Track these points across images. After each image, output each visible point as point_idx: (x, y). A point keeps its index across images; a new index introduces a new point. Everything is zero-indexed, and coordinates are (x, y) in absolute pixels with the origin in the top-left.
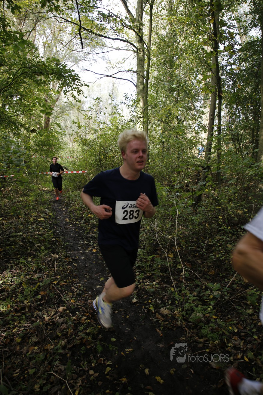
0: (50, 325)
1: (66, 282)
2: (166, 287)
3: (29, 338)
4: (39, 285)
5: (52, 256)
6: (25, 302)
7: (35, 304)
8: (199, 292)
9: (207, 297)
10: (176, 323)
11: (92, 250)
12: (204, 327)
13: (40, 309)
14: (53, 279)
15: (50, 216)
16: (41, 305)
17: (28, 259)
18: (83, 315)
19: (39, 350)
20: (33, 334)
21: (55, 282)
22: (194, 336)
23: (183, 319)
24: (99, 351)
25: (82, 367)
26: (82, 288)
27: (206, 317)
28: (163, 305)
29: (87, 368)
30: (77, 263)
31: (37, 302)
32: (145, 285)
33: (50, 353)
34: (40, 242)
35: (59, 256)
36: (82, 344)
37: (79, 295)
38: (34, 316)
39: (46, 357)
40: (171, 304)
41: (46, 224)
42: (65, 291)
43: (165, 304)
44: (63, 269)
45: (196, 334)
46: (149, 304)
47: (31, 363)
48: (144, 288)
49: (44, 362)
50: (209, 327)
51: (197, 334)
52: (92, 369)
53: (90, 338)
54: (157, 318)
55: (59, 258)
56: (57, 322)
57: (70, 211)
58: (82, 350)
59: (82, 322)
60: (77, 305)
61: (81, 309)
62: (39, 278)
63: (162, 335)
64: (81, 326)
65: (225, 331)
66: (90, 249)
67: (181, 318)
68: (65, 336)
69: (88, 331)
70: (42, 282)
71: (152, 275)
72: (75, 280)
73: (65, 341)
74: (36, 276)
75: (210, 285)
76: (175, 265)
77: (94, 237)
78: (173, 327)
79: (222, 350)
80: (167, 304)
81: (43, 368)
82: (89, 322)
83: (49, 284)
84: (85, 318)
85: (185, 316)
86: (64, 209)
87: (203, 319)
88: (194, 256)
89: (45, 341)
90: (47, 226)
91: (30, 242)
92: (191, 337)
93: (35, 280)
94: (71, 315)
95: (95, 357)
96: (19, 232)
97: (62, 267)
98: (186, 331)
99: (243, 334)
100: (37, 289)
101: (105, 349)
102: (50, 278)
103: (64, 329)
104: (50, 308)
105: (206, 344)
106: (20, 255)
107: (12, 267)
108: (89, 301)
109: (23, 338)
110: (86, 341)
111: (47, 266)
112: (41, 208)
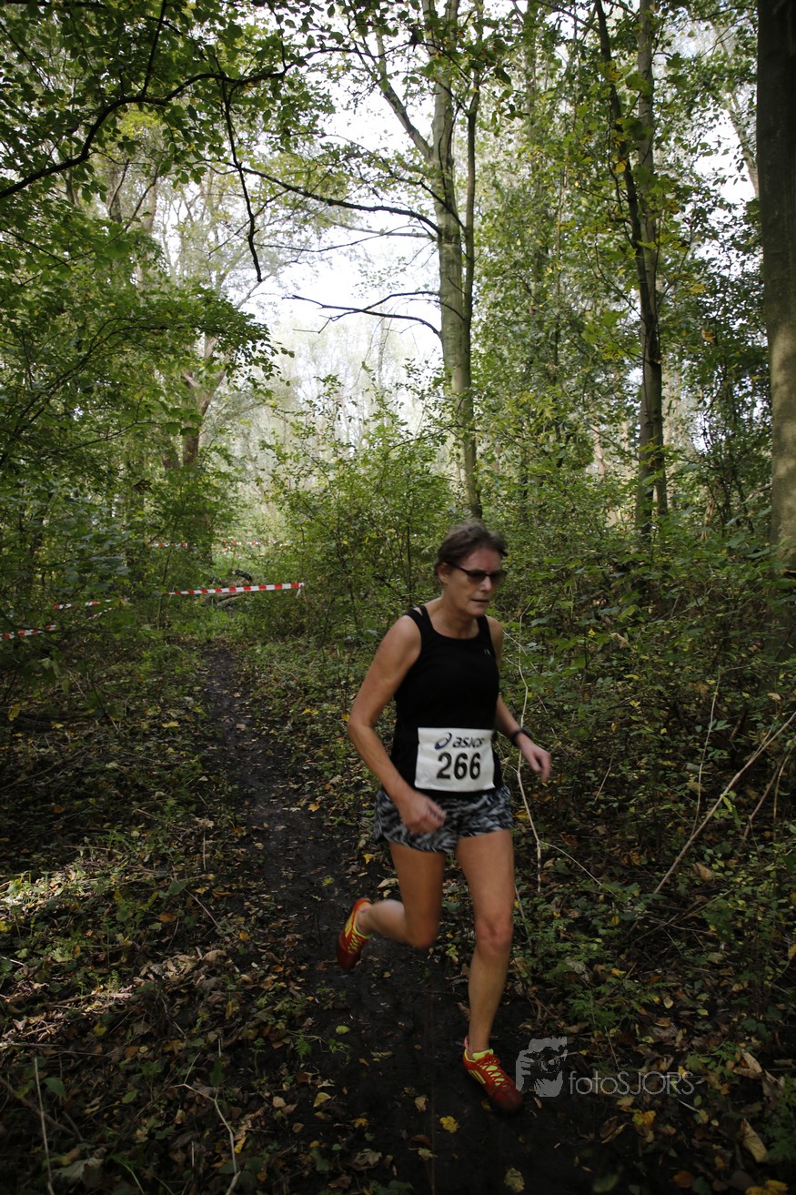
0: (182, 996)
1: (230, 889)
3: (127, 1026)
4: (158, 898)
5: (197, 823)
6: (120, 937)
7: (146, 945)
8: (585, 910)
9: (603, 921)
11: (307, 805)
12: (582, 995)
13: (158, 956)
14: (195, 882)
15: (196, 714)
17: (130, 831)
19: (151, 1053)
20: (137, 1016)
21: (201, 891)
22: (555, 1020)
23: (532, 978)
24: (302, 1053)
25: (254, 1091)
26: (271, 906)
27: (596, 973)
29: (269, 1091)
30: (264, 839)
34: (162, 783)
35: (215, 823)
37: (262, 922)
38: (143, 973)
39: (167, 1068)
41: (184, 738)
42: (226, 913)
44: (225, 856)
46: (448, 941)
49: (162, 1081)
51: (564, 1017)
52: (281, 1094)
53: (281, 1025)
55: (215, 828)
56: (200, 986)
57: (256, 701)
58: (255, 1047)
59: (266, 988)
60: (255, 945)
61: (264, 957)
62: (158, 880)
64: (262, 996)
66: (303, 802)
67: (525, 974)
68: (218, 1018)
69: (279, 1007)
70: (165, 889)
72: (254, 885)
73: (219, 1030)
74: (149, 875)
75: (613, 887)
77: (316, 769)
79: (623, 1051)
81: (159, 1091)
82: (282, 988)
83: (184, 894)
84: (274, 977)
85: (537, 970)
86: (238, 695)
87: (585, 975)
89: (166, 1033)
90: (186, 742)
91: (137, 786)
93: (148, 886)
94: (237, 970)
95: (290, 1069)
96: (108, 762)
97: (222, 851)
98: (536, 1009)
99: (687, 1013)
100: (151, 909)
101: (317, 1051)
102: (187, 880)
103: (218, 1003)
104: (186, 953)
105: (585, 1037)
106: (109, 821)
107: (87, 853)
108: (289, 937)
109: (111, 1025)
110: (271, 1031)
111: (183, 850)
112: (173, 692)
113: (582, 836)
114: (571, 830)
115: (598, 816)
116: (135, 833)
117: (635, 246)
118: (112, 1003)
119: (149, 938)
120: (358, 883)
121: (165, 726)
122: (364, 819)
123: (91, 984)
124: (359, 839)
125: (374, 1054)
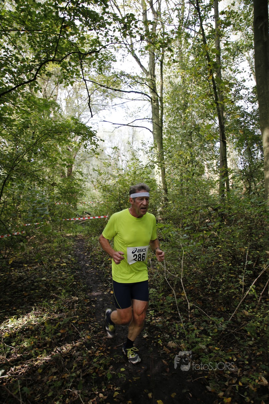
0: (68, 358)
1: (84, 321)
3: (49, 369)
4: (59, 324)
5: (72, 299)
6: (47, 338)
7: (56, 341)
11: (110, 292)
13: (60, 345)
14: (72, 319)
15: (72, 261)
17: (50, 301)
18: (97, 349)
19: (57, 379)
20: (53, 365)
21: (74, 322)
24: (109, 378)
25: (93, 391)
26: (98, 327)
27: (210, 349)
28: (171, 339)
29: (98, 392)
30: (95, 304)
32: (156, 322)
33: (67, 381)
34: (61, 285)
35: (79, 298)
37: (95, 332)
38: (54, 350)
39: (63, 384)
40: (178, 339)
41: (68, 269)
42: (83, 329)
44: (82, 309)
47: (50, 389)
48: (156, 325)
49: (61, 388)
52: (102, 393)
53: (102, 368)
54: (164, 351)
55: (79, 300)
56: (74, 355)
57: (92, 256)
58: (93, 376)
59: (96, 355)
60: (93, 340)
61: (96, 344)
62: (59, 318)
63: (167, 365)
64: (95, 358)
65: (224, 360)
68: (80, 366)
69: (100, 362)
70: (62, 321)
71: (164, 313)
72: (92, 319)
73: (81, 370)
74: (57, 316)
75: (214, 319)
76: (186, 303)
79: (219, 376)
80: (174, 338)
81: (60, 392)
82: (102, 355)
83: (68, 323)
84: (99, 351)
85: (190, 348)
86: (86, 254)
87: (206, 350)
89: (62, 371)
91: (52, 286)
93: (56, 320)
94: (87, 349)
95: (105, 384)
96: (42, 278)
99: (241, 363)
100: (57, 328)
101: (114, 377)
102: (69, 318)
103: (80, 361)
104: (69, 343)
106: (43, 298)
107: (36, 309)
108: (104, 337)
109: (44, 369)
110: (98, 370)
111: (68, 308)
112: (64, 254)
113: (204, 301)
114: (200, 299)
115: (209, 294)
116: (52, 302)
117: (216, 103)
118: (44, 361)
119: (57, 338)
121: (62, 265)
123: (37, 355)
125: (134, 378)
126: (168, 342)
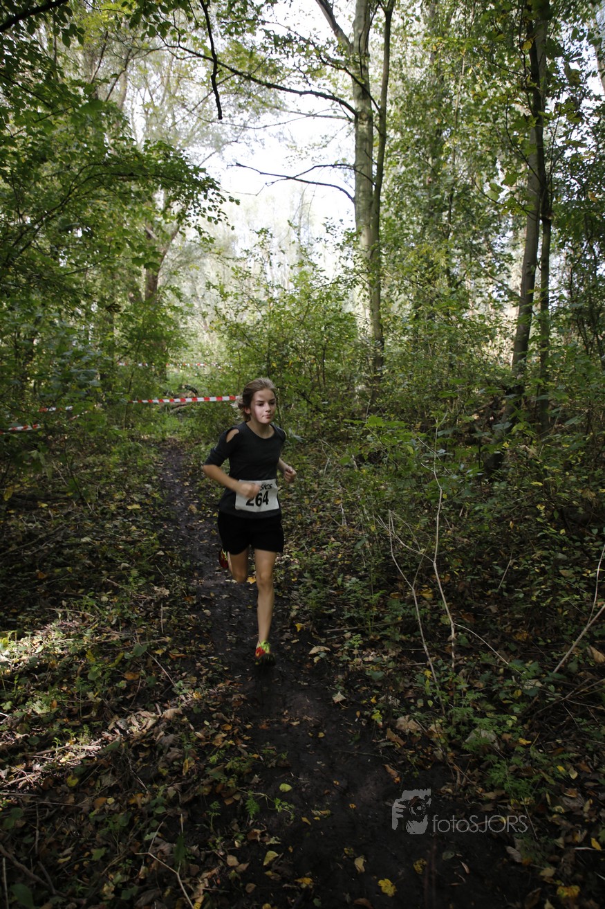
0: (144, 750)
1: (184, 652)
2: (413, 667)
3: (96, 777)
4: (123, 657)
5: (155, 592)
6: (91, 695)
7: (113, 701)
8: (490, 683)
9: (507, 693)
10: (432, 752)
12: (498, 765)
13: (123, 712)
14: (154, 644)
15: (154, 499)
16: (125, 702)
17: (100, 597)
18: (218, 729)
19: (117, 806)
20: (105, 768)
21: (159, 652)
22: (473, 786)
23: (450, 745)
24: (252, 812)
25: (210, 849)
26: (219, 667)
27: (504, 741)
28: (403, 709)
29: (223, 850)
30: (211, 607)
31: (116, 695)
32: (364, 662)
33: (142, 814)
34: (130, 558)
35: (171, 592)
36: (215, 795)
37: (212, 682)
38: (110, 727)
39: (131, 822)
40: (422, 710)
41: (144, 518)
42: (181, 673)
43: (408, 707)
44: (179, 621)
45: (479, 782)
46: (372, 706)
47: (98, 835)
48: (363, 671)
49: (128, 834)
50: (509, 764)
51: (481, 781)
52: (234, 852)
53: (232, 783)
54: (389, 740)
55: (171, 596)
56: (160, 743)
57: (201, 489)
58: (211, 810)
59: (217, 745)
60: (207, 704)
61: (214, 716)
62: (123, 641)
63: (398, 779)
64: (214, 754)
65: (547, 777)
67: (443, 741)
68: (176, 773)
69: (228, 766)
70: (129, 650)
71: (380, 640)
72: (203, 647)
73: (177, 785)
74: (116, 637)
75: (515, 665)
76: (435, 616)
78: (426, 762)
79: (539, 821)
80: (412, 708)
81: (124, 847)
82: (231, 745)
83: (146, 656)
84: (224, 735)
85: (454, 738)
86: (187, 484)
87: (496, 744)
88: (483, 597)
89: (130, 786)
90: (147, 522)
91: (106, 558)
92: (465, 788)
93: (114, 646)
94: (192, 728)
95: (241, 824)
96: (83, 537)
97: (176, 617)
98: (455, 774)
99: (591, 784)
100: (118, 667)
101: (266, 808)
102: (148, 643)
103: (175, 759)
104: (146, 709)
105: (502, 804)
106: (83, 587)
107: (65, 617)
108: (235, 697)
109: (82, 777)
110: (223, 788)
111: (144, 614)
112: (134, 480)
113: (477, 614)
114: (468, 608)
115: (489, 596)
116: (105, 599)
118: (83, 755)
120: (292, 649)
121: (130, 507)
122: (295, 593)
123: (64, 738)
124: (291, 609)
125: (315, 812)
126: (397, 718)
